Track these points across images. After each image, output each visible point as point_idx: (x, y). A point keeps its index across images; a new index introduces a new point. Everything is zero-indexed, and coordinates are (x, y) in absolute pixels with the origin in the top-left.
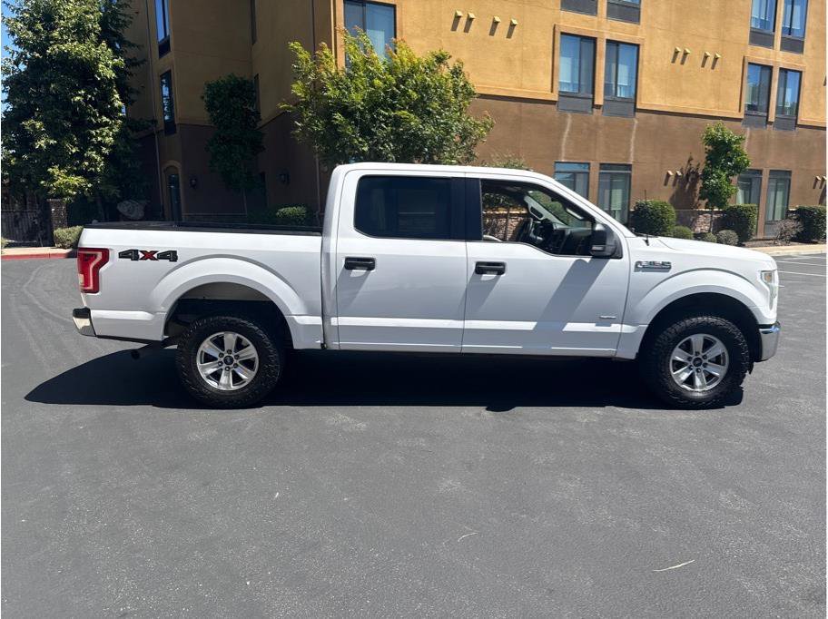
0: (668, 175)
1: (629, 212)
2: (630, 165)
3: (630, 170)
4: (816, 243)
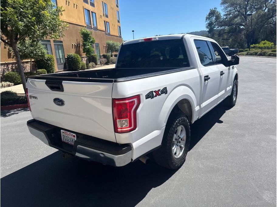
0: (73, 45)
1: (65, 58)
2: (62, 41)
3: (62, 43)
4: (108, 65)
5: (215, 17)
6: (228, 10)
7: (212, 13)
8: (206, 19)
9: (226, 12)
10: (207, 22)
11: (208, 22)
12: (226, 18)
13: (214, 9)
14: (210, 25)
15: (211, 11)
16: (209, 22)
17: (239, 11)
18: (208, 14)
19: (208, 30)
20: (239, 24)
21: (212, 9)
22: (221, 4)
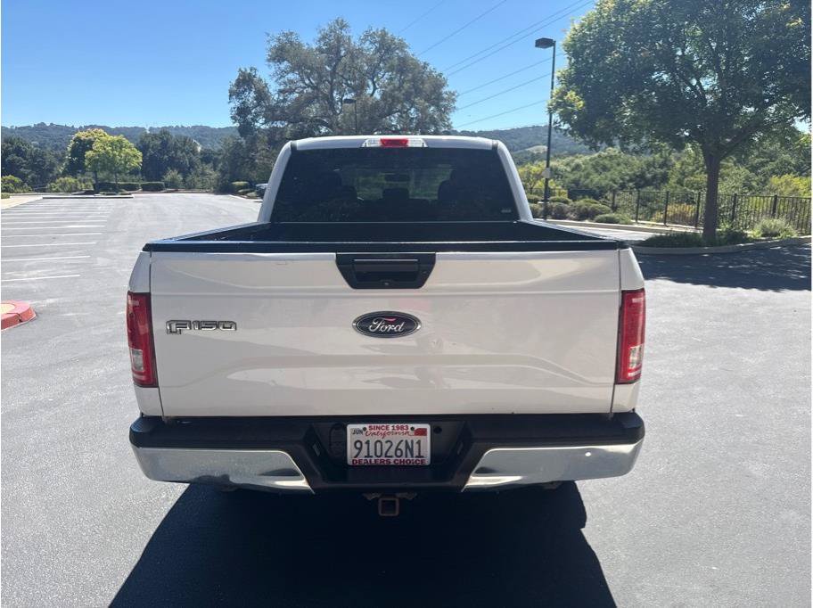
5: (255, 93)
6: (286, 80)
7: (245, 81)
8: (230, 96)
9: (280, 85)
10: (232, 105)
11: (236, 103)
12: (285, 100)
13: (249, 71)
14: (242, 112)
15: (243, 74)
16: (238, 104)
17: (314, 88)
18: (234, 82)
19: (237, 125)
20: (319, 121)
21: (243, 70)
22: (269, 60)
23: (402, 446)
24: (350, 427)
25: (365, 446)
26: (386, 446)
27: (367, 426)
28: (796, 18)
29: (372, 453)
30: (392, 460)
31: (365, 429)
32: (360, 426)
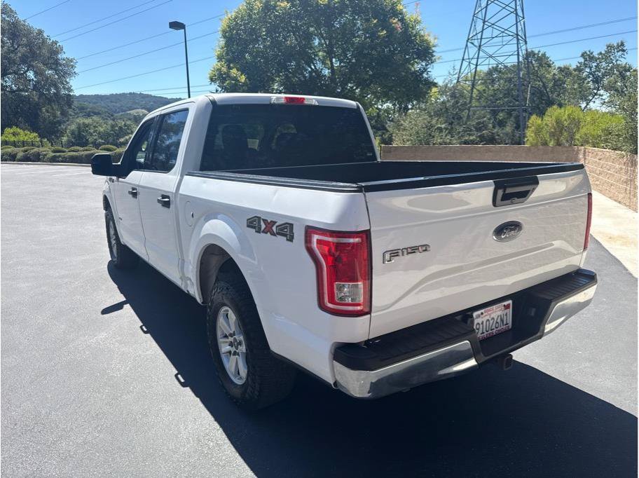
23: (499, 320)
24: (475, 314)
25: (481, 326)
26: (491, 322)
27: (483, 311)
28: (382, 30)
29: (484, 330)
30: (494, 331)
31: (482, 314)
32: (479, 312)
